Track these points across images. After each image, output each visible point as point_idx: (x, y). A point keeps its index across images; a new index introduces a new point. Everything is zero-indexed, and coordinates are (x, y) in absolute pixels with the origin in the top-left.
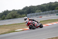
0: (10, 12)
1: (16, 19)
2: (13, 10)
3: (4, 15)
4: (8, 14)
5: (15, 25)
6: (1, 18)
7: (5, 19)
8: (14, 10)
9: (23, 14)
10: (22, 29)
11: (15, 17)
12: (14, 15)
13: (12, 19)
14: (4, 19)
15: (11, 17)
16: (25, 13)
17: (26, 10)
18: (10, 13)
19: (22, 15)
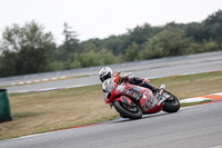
0: (157, 30)
1: (180, 58)
2: (168, 25)
3: (135, 45)
4: (151, 41)
5: (177, 83)
6: (124, 53)
7: (139, 59)
8: (172, 25)
9: (208, 38)
10: (201, 96)
11: (174, 51)
12: (172, 44)
13: (163, 60)
14: (132, 58)
15: (161, 49)
16: (214, 37)
17: (217, 25)
18: (155, 37)
19: (202, 42)
